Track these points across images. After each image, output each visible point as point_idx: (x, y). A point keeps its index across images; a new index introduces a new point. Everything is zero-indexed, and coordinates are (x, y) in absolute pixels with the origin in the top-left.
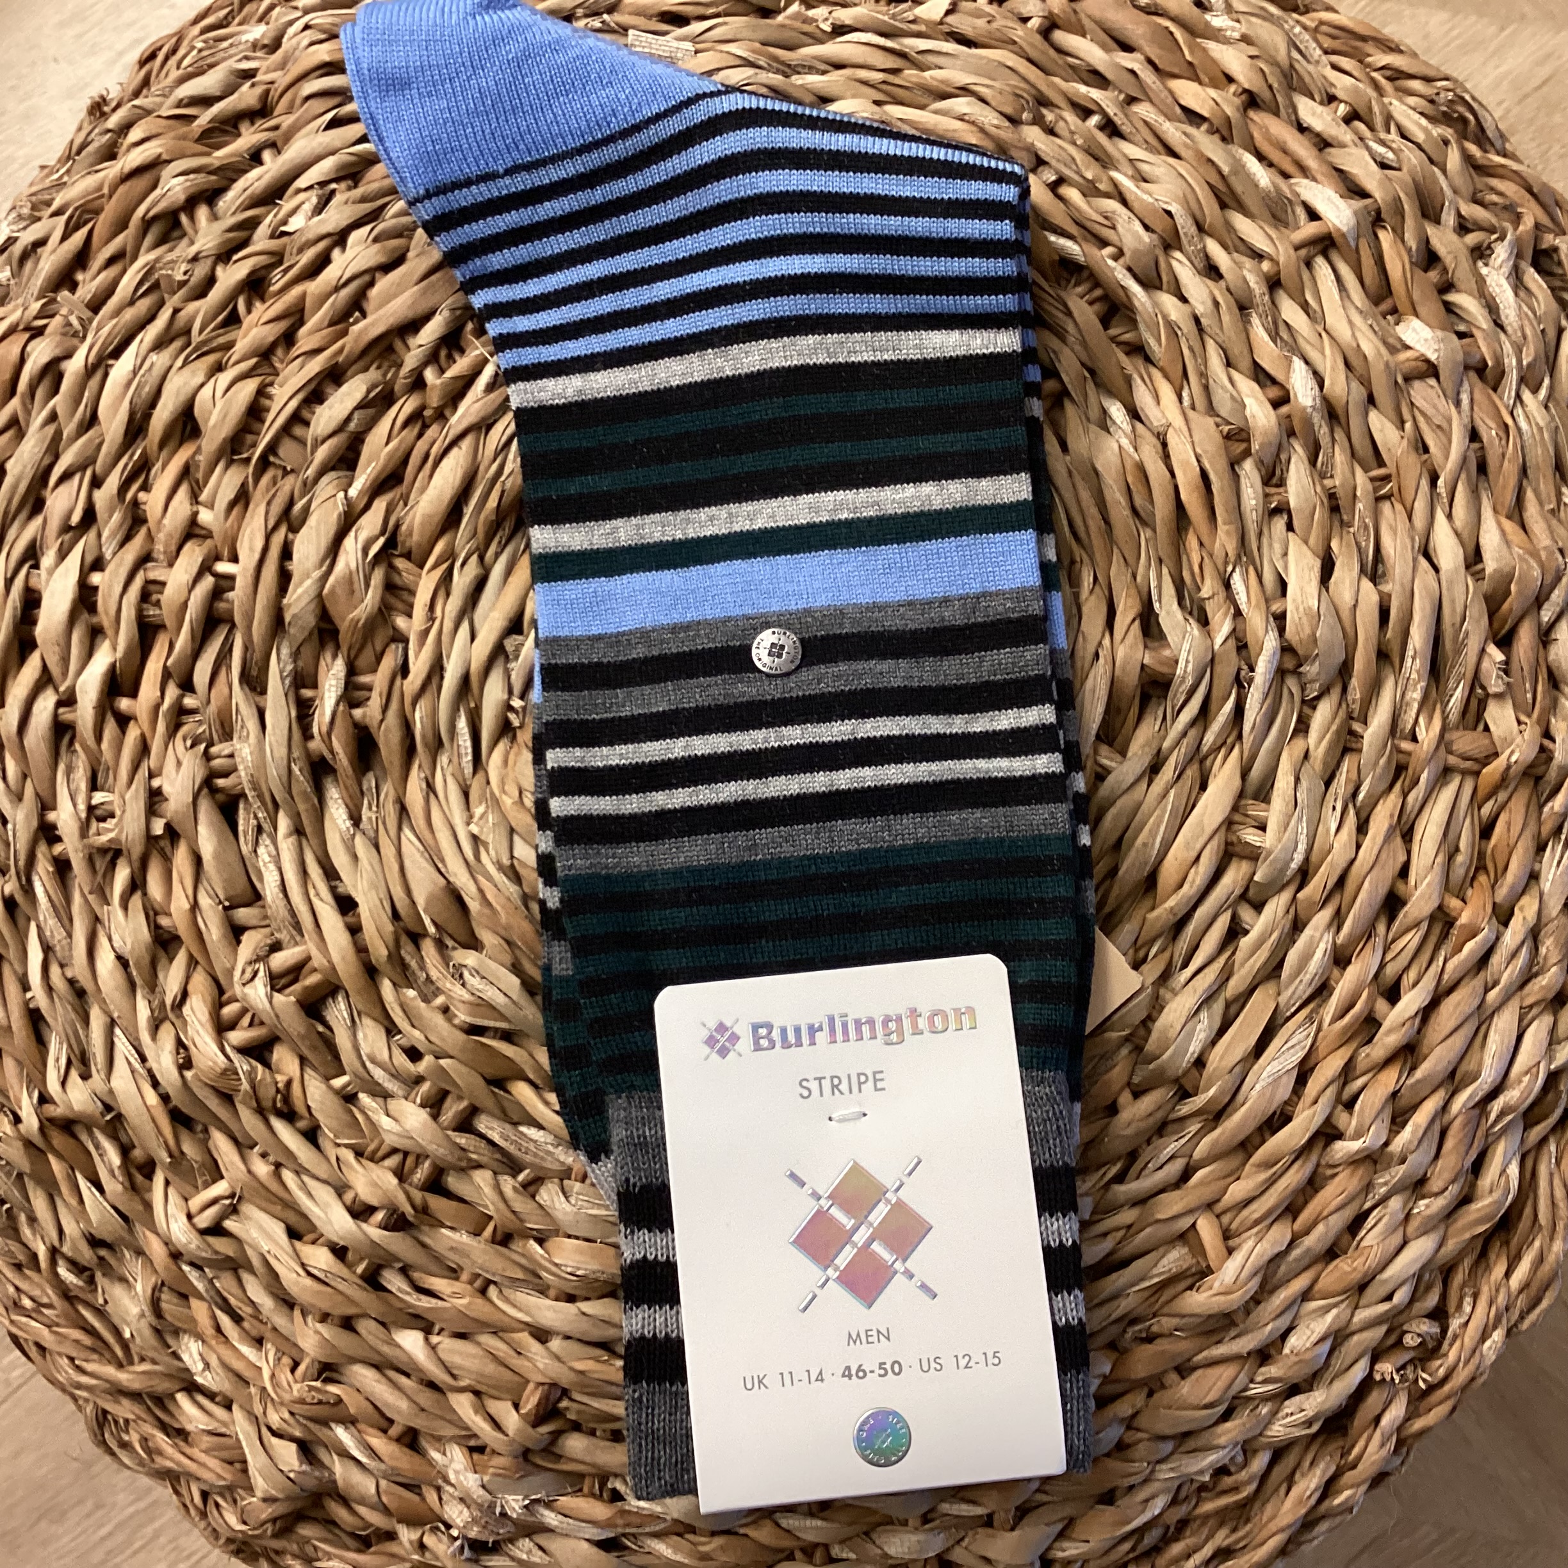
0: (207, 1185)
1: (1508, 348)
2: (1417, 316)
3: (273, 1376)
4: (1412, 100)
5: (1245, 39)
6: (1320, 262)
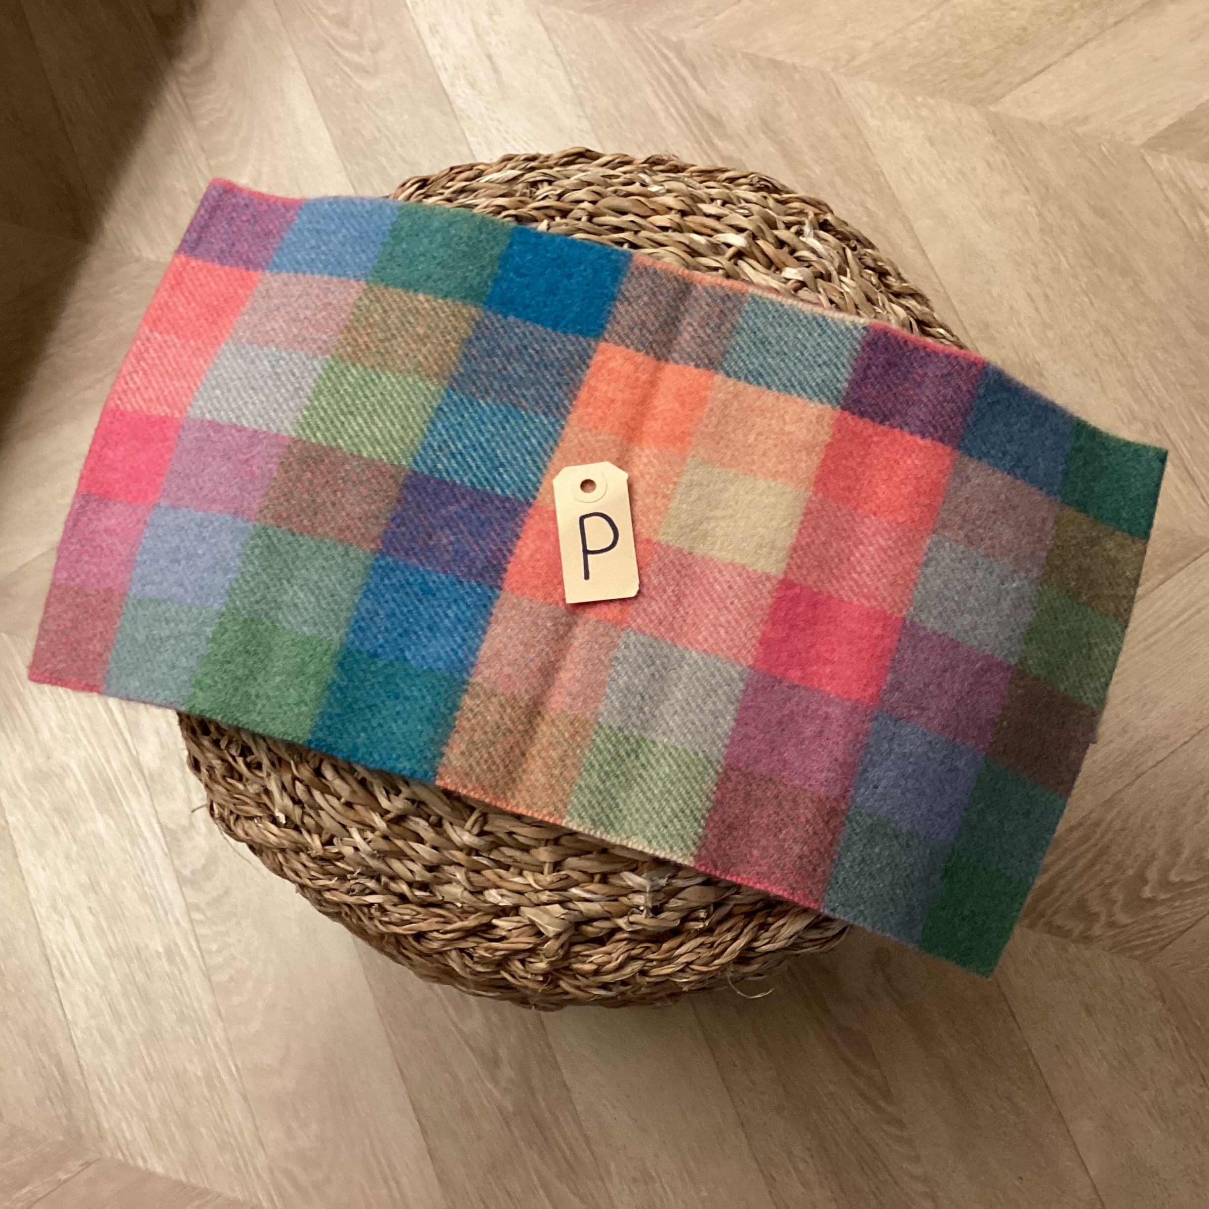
0: (469, 816)
1: (827, 263)
2: (787, 266)
3: (535, 881)
4: (744, 187)
5: (669, 191)
6: (740, 262)
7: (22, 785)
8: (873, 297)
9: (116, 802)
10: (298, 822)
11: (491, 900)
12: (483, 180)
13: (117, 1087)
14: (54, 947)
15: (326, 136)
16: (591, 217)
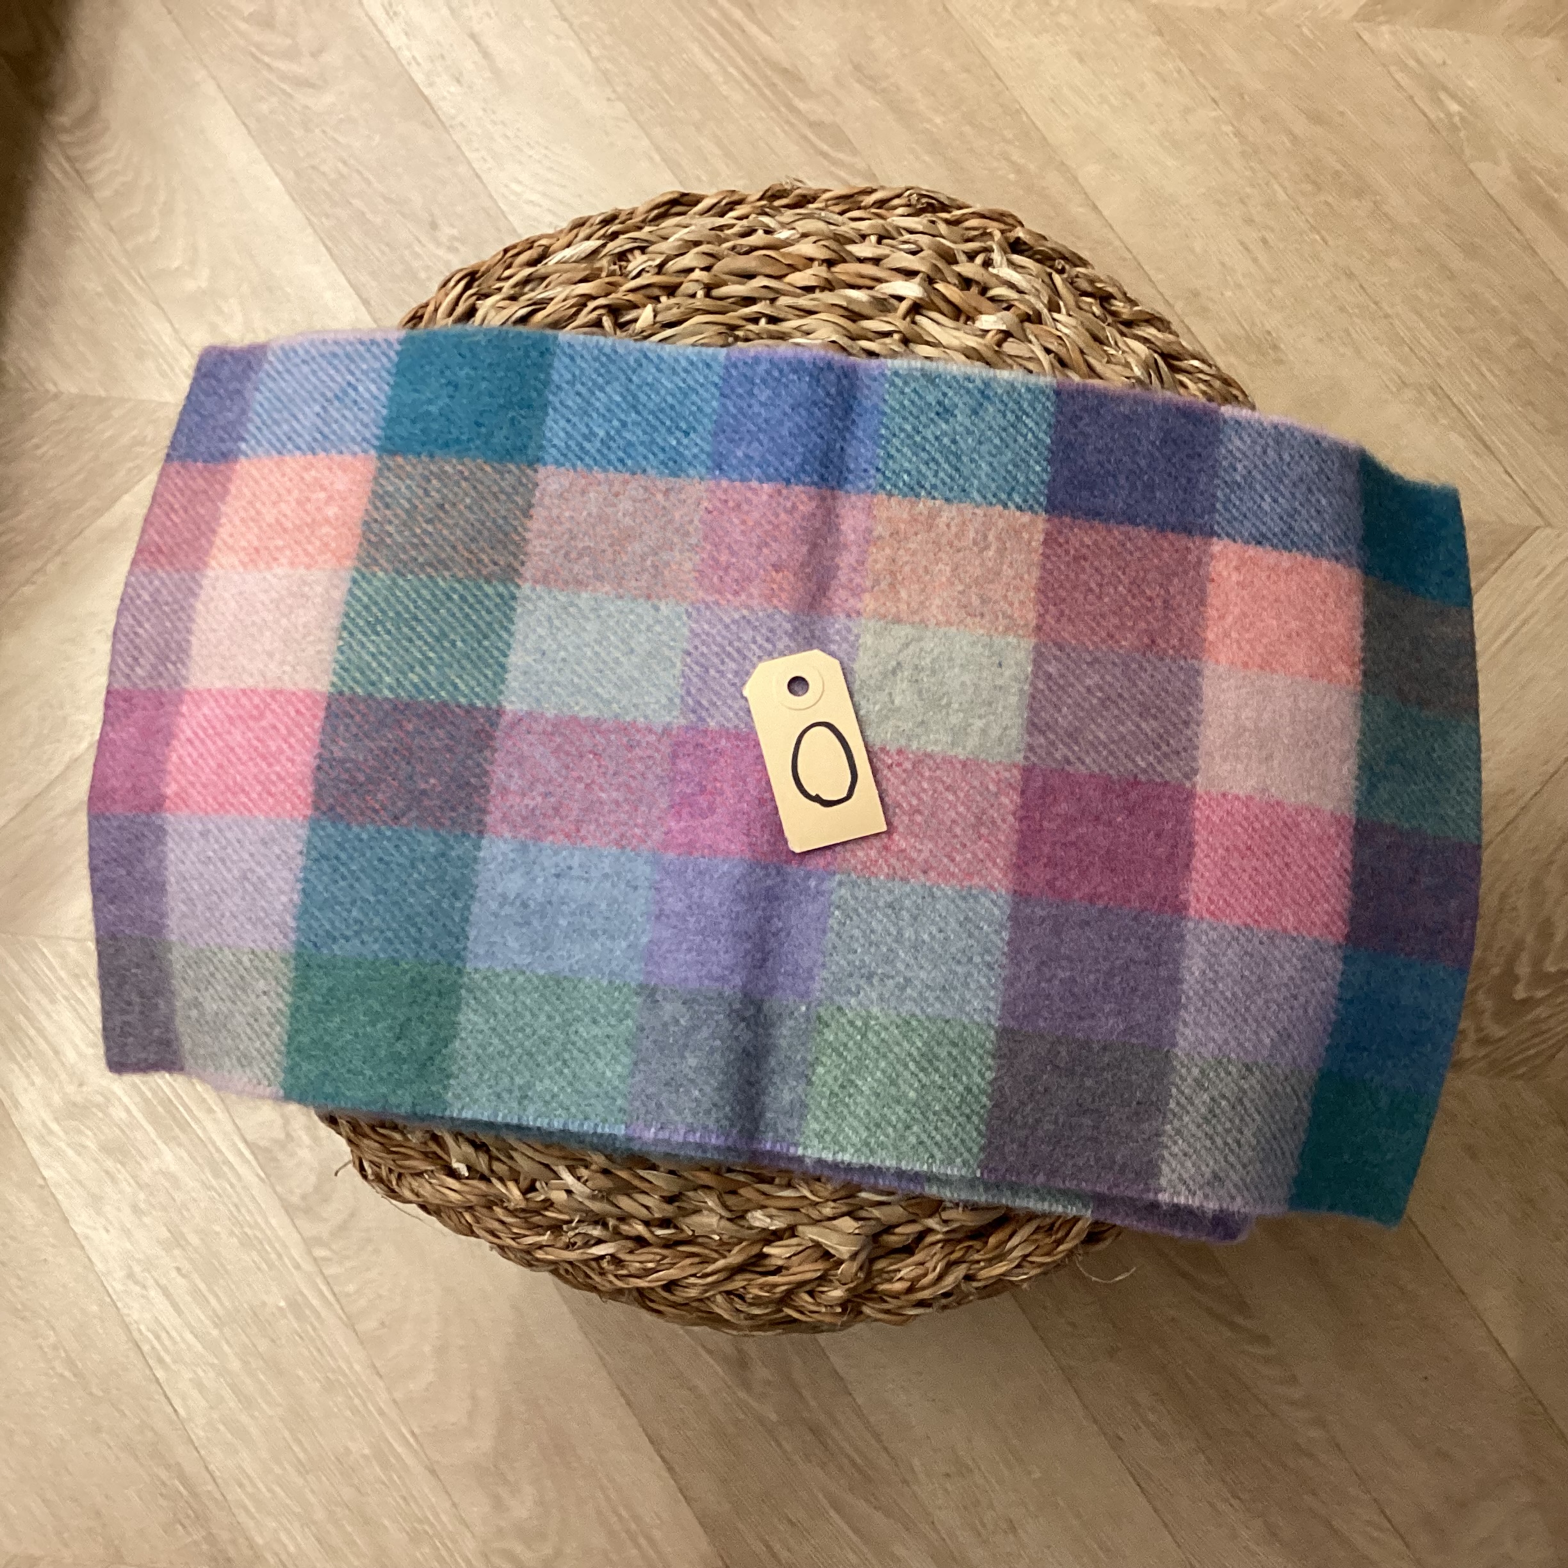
1: (1033, 300)
2: (981, 313)
3: (812, 1192)
4: (900, 211)
5: (805, 235)
6: (918, 318)
7: (54, 1127)
8: (1101, 335)
9: (184, 1126)
10: (486, 1172)
11: (757, 1224)
12: (552, 261)
13: (264, 1490)
14: (143, 1328)
15: (275, 183)
16: (708, 289)
